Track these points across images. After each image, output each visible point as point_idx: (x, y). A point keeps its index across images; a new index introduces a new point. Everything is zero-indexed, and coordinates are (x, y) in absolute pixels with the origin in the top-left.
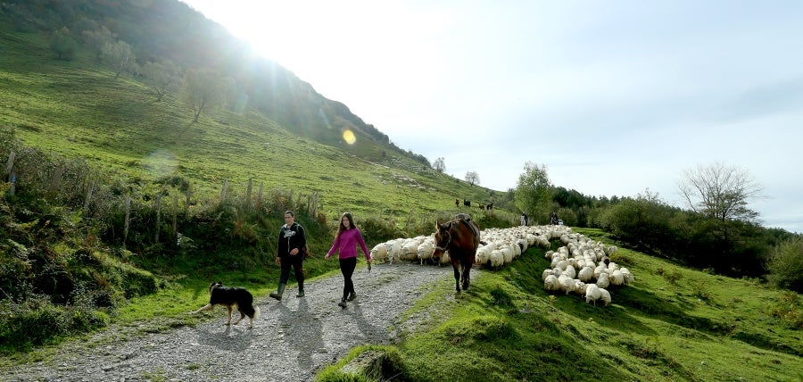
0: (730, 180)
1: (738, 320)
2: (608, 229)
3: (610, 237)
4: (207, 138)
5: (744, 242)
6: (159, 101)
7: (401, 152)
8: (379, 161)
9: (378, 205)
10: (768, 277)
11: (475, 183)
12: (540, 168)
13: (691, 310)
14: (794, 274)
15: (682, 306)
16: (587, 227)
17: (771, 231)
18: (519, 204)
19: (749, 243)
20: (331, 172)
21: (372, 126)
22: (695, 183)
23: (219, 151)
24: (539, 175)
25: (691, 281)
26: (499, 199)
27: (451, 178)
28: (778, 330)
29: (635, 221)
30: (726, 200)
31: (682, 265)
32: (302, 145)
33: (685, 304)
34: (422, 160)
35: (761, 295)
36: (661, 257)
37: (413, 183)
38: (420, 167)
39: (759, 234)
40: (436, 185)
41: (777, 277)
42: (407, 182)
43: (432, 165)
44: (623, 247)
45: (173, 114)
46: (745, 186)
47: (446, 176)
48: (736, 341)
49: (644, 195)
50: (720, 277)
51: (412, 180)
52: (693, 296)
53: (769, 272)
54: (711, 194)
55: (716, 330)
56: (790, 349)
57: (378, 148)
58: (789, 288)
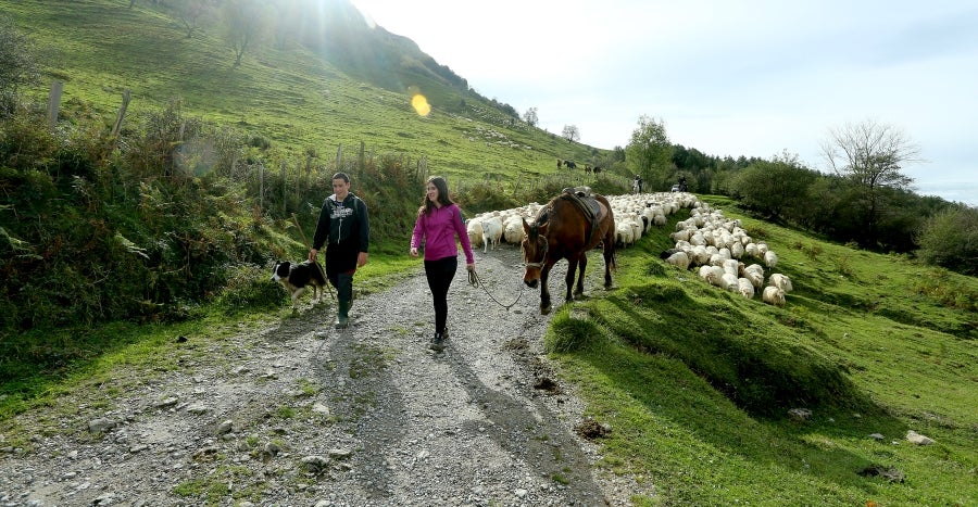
0: (883, 139)
1: (882, 296)
2: (737, 197)
3: (739, 206)
4: (255, 85)
5: (893, 213)
6: (189, 37)
7: (484, 100)
8: (459, 112)
9: (475, 167)
10: (918, 252)
11: (574, 139)
12: (658, 122)
13: (833, 286)
14: (947, 249)
15: (823, 282)
16: (710, 193)
17: (925, 199)
18: (631, 167)
19: (899, 214)
20: (408, 127)
21: (447, 68)
22: (841, 142)
23: (272, 100)
24: (656, 131)
25: (832, 257)
26: (604, 159)
27: (544, 133)
28: (923, 307)
29: (770, 187)
30: (876, 164)
31: (821, 239)
32: (368, 92)
33: (826, 281)
34: (509, 110)
35: (908, 272)
36: (798, 229)
37: (503, 139)
38: (507, 119)
39: (910, 204)
40: (530, 142)
41: (928, 252)
42: (497, 139)
43: (521, 116)
44: (754, 218)
45: (209, 54)
46: (900, 146)
47: (539, 130)
48: (878, 318)
49: (781, 157)
50: (864, 252)
51: (502, 136)
52: (834, 272)
53: (918, 247)
54: (859, 157)
55: (858, 307)
56: (934, 325)
57: (455, 96)
58: (938, 264)
